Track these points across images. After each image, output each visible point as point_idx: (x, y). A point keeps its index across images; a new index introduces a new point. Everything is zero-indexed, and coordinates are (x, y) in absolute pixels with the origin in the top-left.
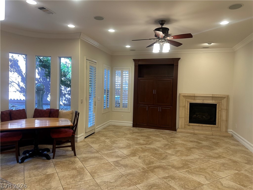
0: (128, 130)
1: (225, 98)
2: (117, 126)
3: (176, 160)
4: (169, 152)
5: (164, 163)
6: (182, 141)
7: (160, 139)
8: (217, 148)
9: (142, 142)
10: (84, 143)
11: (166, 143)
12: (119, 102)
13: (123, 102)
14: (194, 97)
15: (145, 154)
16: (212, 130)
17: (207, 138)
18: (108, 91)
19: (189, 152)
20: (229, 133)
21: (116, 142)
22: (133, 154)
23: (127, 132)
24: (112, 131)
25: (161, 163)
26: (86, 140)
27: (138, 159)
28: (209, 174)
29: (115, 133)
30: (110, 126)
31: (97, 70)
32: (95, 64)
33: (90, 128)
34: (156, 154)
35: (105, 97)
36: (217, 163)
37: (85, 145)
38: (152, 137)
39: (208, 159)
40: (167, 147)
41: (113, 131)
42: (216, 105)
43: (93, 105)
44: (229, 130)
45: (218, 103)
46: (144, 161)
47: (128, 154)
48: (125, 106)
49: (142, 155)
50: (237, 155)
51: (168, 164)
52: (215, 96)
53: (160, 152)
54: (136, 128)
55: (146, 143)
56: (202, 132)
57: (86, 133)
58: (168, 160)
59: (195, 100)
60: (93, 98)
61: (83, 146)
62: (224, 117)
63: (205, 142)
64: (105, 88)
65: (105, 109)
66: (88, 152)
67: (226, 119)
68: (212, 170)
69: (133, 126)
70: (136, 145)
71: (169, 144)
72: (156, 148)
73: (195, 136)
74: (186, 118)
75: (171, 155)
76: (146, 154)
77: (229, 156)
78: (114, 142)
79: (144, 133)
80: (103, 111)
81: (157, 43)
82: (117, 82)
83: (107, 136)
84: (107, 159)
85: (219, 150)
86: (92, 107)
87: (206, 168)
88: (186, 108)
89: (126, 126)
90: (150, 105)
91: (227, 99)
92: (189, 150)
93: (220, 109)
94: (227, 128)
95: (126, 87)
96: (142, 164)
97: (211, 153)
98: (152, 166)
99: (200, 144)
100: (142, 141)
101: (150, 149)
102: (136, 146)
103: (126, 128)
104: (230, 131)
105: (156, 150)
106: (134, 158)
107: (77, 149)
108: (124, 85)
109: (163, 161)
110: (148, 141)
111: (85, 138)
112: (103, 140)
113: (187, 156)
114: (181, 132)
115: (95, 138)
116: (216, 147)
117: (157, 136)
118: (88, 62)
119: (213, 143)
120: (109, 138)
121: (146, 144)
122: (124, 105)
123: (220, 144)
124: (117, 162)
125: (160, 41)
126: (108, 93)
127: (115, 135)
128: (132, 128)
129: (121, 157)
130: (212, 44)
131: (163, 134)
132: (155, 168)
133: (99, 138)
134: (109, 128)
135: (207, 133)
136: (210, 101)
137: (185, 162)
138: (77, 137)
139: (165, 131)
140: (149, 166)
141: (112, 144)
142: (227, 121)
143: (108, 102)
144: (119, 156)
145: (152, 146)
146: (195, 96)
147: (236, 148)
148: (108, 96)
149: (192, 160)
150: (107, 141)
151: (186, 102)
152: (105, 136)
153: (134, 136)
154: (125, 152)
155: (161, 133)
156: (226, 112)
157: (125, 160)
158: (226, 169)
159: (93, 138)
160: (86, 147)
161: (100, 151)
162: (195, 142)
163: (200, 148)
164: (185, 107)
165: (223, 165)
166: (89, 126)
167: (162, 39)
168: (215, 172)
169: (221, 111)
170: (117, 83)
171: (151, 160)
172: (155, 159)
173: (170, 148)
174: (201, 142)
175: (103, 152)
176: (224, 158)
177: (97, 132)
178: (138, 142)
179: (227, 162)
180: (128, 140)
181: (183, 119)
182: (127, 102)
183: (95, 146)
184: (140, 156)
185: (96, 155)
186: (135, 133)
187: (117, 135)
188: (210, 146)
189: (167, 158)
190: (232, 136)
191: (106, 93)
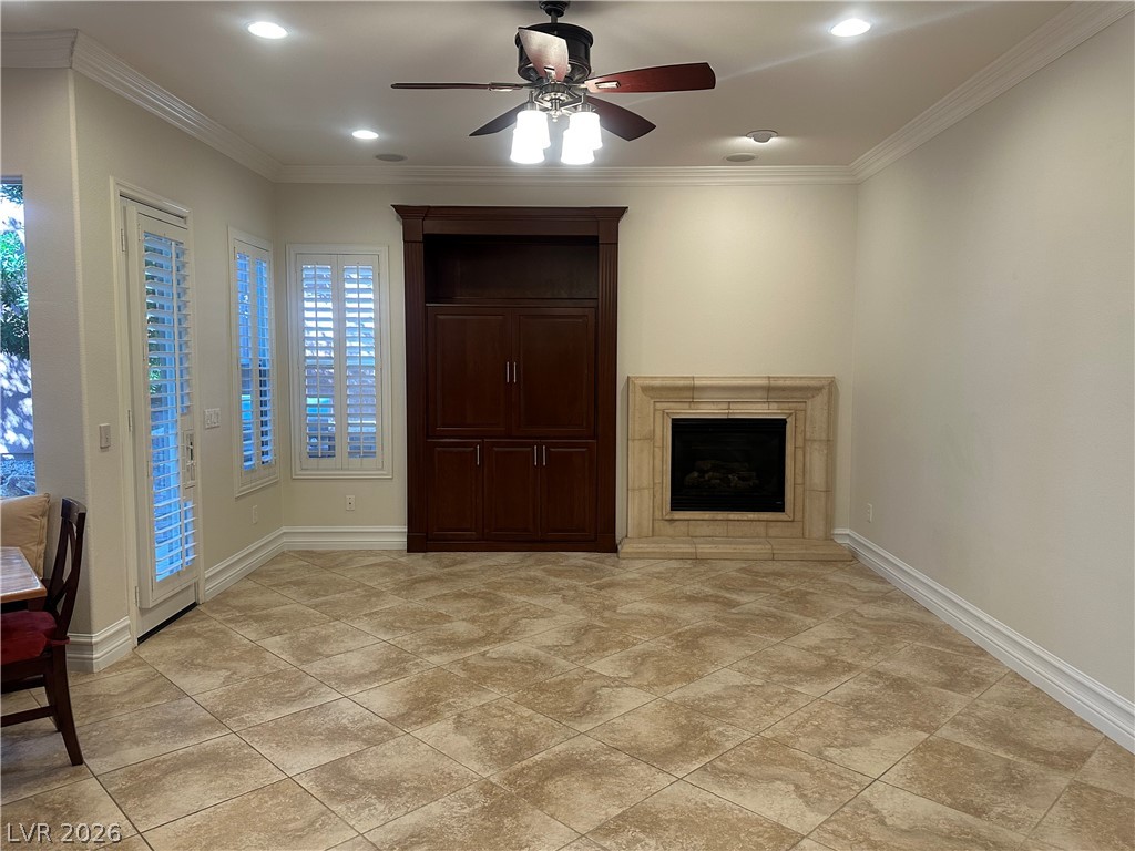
0: (383, 569)
1: (818, 389)
2: (321, 555)
3: (643, 711)
4: (604, 666)
5: (585, 739)
6: (651, 600)
7: (553, 602)
8: (809, 621)
9: (461, 630)
10: (134, 674)
11: (581, 618)
12: (327, 429)
13: (351, 430)
14: (691, 391)
15: (486, 698)
16: (767, 536)
17: (755, 579)
18: (263, 373)
19: (694, 655)
20: (840, 545)
21: (325, 649)
22: (423, 707)
23: (381, 581)
24: (296, 583)
25: (576, 740)
26: (147, 651)
27: (451, 736)
28: (808, 769)
29: (317, 595)
30: (281, 556)
31: (190, 258)
32: (180, 222)
33: (165, 582)
34: (541, 688)
35: (246, 405)
36: (829, 698)
37: (140, 685)
38: (508, 596)
39: (784, 682)
40: (589, 643)
41: (304, 583)
42: (784, 422)
43: (179, 456)
44: (837, 531)
45: (791, 414)
46: (484, 741)
47: (392, 713)
48: (362, 449)
49: (472, 703)
50: (897, 646)
51: (610, 738)
52: (781, 383)
53: (562, 677)
54: (424, 557)
55: (482, 634)
56: (729, 549)
57: (143, 611)
58: (606, 717)
59: (697, 406)
60: (178, 416)
61: (131, 690)
62: (818, 478)
63: (751, 598)
64: (243, 361)
65: (251, 470)
66: (162, 725)
67: (827, 482)
68: (816, 741)
69: (410, 550)
70: (433, 653)
71: (594, 627)
72: (536, 656)
73: (702, 569)
74: (658, 487)
75: (617, 686)
76: (493, 695)
77: (867, 658)
78: (308, 651)
79: (464, 576)
80: (243, 485)
81: (533, 107)
82: (312, 324)
83: (267, 617)
84: (279, 756)
85: (820, 632)
86: (172, 465)
87: (791, 737)
88: (659, 444)
89: (370, 553)
90: (491, 438)
91: (830, 393)
92: (691, 642)
93: (800, 442)
94: (829, 522)
95: (363, 351)
96: (480, 759)
97: (790, 652)
98: (529, 768)
99: (733, 610)
100: (465, 623)
101: (508, 663)
102: (435, 659)
103: (373, 560)
104: (844, 533)
105: (536, 664)
106: (430, 728)
107: (92, 719)
108: (353, 339)
109: (582, 728)
110: (493, 621)
111: (141, 640)
112: (246, 645)
113: (689, 678)
114: (640, 556)
115: (199, 636)
116: (802, 617)
117: (533, 586)
118: (133, 208)
119: (787, 600)
120: (280, 625)
121: (483, 640)
122: (356, 444)
123: (815, 598)
124: (337, 770)
125: (548, 98)
126: (263, 383)
127: (316, 607)
128: (407, 559)
129: (356, 737)
130: (774, 141)
131: (559, 574)
132: (547, 778)
133: (226, 633)
134: (281, 567)
135: (750, 549)
136: (759, 406)
137: (688, 717)
138: (91, 645)
139: (568, 557)
140: (517, 766)
141: (303, 662)
142: (829, 490)
143: (264, 434)
144: (346, 728)
145: (515, 648)
146: (693, 388)
147: (884, 612)
148: (263, 403)
149: (717, 698)
150: (273, 644)
151: (659, 414)
152: (258, 619)
153: (417, 603)
154: (380, 699)
155: (548, 572)
156: (825, 452)
157: (381, 749)
158: (873, 730)
159: (192, 634)
160: (147, 699)
161: (230, 715)
162: (706, 599)
163: (738, 628)
164: (651, 438)
165: (856, 707)
166: (163, 572)
167: (555, 88)
168: (831, 752)
169: (804, 448)
170: (311, 329)
171: (522, 730)
172: (539, 718)
173: (601, 647)
174: (734, 597)
175: (253, 718)
176: (850, 668)
177: (213, 600)
178: (442, 635)
179: (866, 688)
180: (389, 627)
181: (647, 494)
182: (373, 429)
183: (204, 687)
184: (460, 716)
185: (213, 740)
186: (422, 581)
187: (325, 603)
188: (778, 612)
189: (601, 704)
190: (854, 556)
191: (255, 387)
